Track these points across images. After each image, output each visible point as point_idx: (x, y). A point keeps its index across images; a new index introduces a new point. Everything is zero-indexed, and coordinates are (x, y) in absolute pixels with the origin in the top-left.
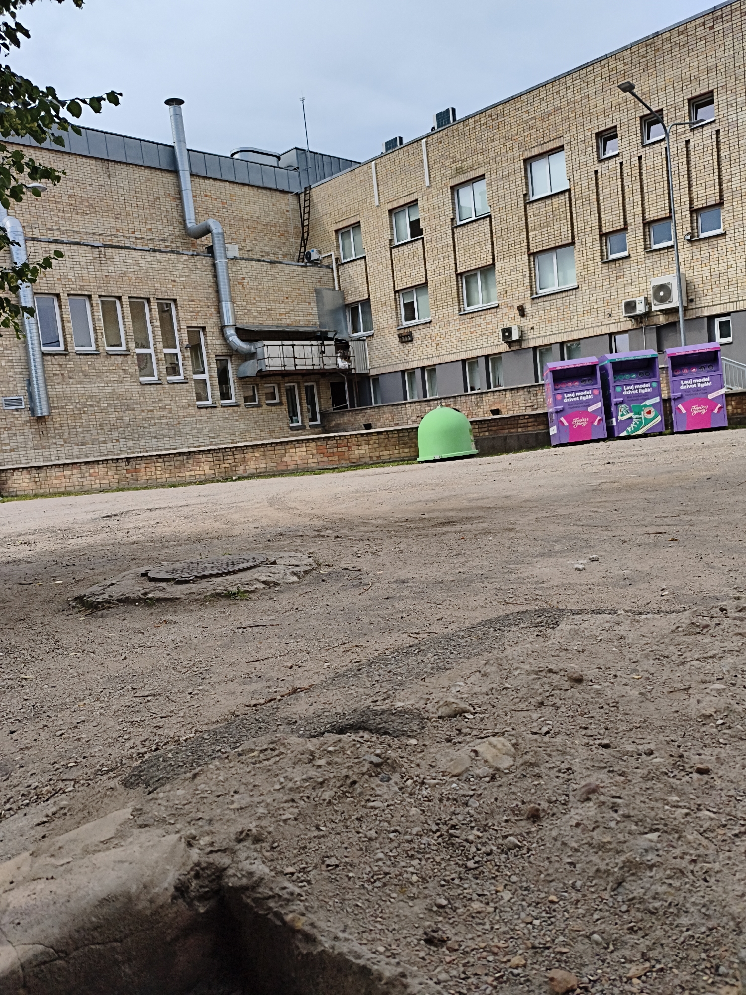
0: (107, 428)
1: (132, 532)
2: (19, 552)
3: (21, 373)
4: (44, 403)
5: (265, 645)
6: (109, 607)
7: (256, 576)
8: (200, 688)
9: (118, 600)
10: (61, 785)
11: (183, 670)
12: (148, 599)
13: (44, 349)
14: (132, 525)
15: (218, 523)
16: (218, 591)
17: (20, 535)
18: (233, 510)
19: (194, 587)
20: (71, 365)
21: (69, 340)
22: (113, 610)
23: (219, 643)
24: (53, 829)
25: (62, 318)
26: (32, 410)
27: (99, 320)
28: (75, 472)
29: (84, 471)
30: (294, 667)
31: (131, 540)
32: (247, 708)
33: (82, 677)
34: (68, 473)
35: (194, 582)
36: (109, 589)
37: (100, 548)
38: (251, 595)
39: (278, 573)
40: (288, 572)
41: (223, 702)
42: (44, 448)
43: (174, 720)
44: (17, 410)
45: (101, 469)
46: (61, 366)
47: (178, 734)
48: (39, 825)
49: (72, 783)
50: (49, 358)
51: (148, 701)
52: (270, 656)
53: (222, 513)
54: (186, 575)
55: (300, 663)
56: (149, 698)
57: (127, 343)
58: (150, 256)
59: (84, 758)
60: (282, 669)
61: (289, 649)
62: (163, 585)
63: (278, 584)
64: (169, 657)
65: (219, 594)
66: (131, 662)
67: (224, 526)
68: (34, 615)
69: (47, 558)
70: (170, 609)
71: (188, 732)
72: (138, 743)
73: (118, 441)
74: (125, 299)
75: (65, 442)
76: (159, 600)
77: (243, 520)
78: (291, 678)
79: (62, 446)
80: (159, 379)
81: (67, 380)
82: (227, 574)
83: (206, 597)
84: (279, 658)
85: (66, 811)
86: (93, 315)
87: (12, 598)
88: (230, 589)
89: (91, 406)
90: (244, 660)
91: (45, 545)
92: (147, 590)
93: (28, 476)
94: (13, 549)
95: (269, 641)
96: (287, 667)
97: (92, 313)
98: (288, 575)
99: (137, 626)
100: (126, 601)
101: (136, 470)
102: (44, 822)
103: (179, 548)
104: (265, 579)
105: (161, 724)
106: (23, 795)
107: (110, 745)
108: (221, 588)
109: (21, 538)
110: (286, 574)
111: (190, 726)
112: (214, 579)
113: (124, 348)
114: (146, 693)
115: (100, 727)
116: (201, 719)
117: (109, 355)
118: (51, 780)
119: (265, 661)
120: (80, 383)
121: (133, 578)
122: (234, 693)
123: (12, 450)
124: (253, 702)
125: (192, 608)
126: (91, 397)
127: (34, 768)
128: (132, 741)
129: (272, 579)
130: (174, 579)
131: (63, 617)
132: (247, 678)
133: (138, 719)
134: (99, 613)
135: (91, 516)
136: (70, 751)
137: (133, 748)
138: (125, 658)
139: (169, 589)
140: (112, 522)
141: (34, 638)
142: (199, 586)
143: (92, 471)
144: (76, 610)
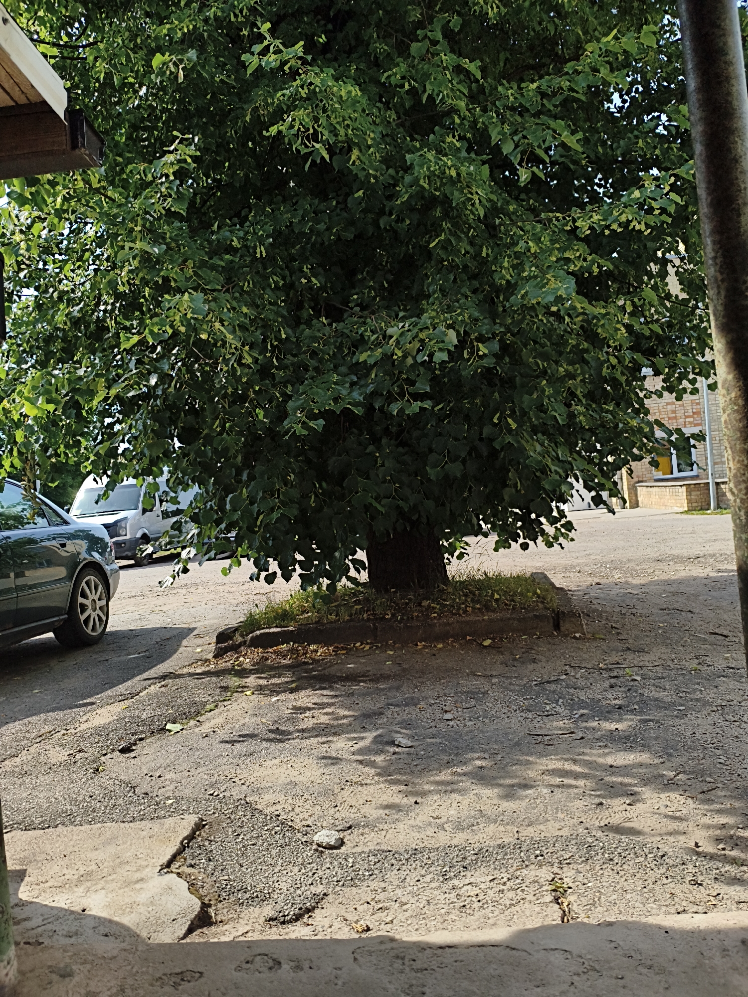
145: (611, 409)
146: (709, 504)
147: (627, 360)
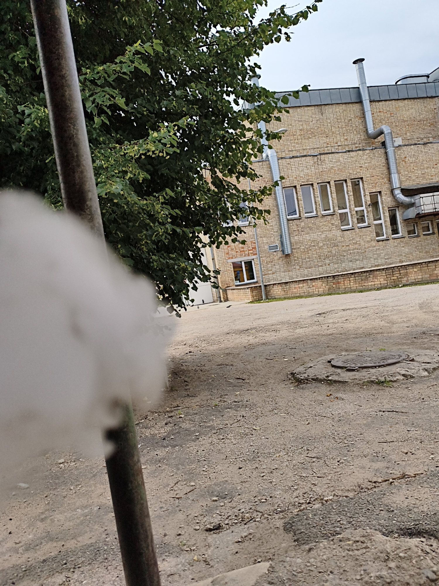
0: (322, 258)
1: (330, 326)
2: (270, 337)
3: (277, 232)
4: (289, 246)
5: (393, 430)
6: (307, 383)
7: (398, 370)
8: (345, 458)
9: (312, 379)
10: (255, 514)
11: (339, 441)
12: (329, 380)
13: (288, 217)
14: (331, 321)
15: (383, 322)
16: (371, 379)
17: (272, 325)
18: (395, 312)
19: (357, 375)
20: (303, 224)
21: (301, 210)
22: (309, 385)
23: (365, 422)
24: (243, 549)
25: (297, 199)
26: (283, 251)
27: (318, 197)
28: (304, 285)
29: (309, 284)
30: (409, 453)
31: (329, 332)
32: (369, 483)
33: (283, 434)
34: (301, 285)
35: (358, 371)
36: (308, 370)
37: (311, 337)
38: (394, 384)
39: (414, 369)
40: (421, 368)
41: (356, 473)
42: (289, 271)
43: (325, 481)
44: (275, 252)
45: (319, 283)
46: (297, 225)
47: (324, 494)
48: (237, 542)
49: (260, 514)
50: (291, 222)
51: (314, 462)
52: (395, 440)
53: (387, 314)
54: (353, 366)
55: (413, 452)
56: (314, 460)
57: (334, 207)
58: (346, 155)
59: (271, 497)
60: (400, 453)
61: (409, 436)
62: (339, 371)
63: (413, 377)
64: (333, 428)
65: (372, 381)
66: (311, 428)
67: (387, 324)
68: (269, 381)
69: (282, 342)
70: (342, 389)
71: (330, 493)
72: (301, 494)
73: (329, 265)
74: (332, 183)
75: (300, 268)
76: (335, 382)
77: (400, 320)
78: (404, 463)
79: (299, 269)
80: (353, 226)
81: (301, 233)
82: (379, 366)
83: (364, 382)
84: (400, 443)
85: (251, 537)
86: (314, 195)
87: (261, 367)
88: (380, 378)
89: (314, 246)
90: (377, 440)
91: (284, 333)
92: (329, 374)
93: (281, 288)
94: (268, 334)
95: (397, 426)
96: (403, 452)
97: (314, 194)
98: (421, 371)
99: (320, 398)
100: (316, 380)
101: (339, 283)
102: (239, 542)
103: (357, 340)
104: (403, 372)
105: (316, 482)
106: (236, 516)
107: (286, 491)
108: (374, 377)
109: (273, 327)
110: (419, 370)
111: (332, 489)
112: (371, 370)
113: (332, 211)
114: (314, 455)
115: (284, 475)
116: (340, 484)
117: (323, 216)
118: (251, 509)
119: (391, 444)
120: (308, 233)
121: (323, 363)
122: (364, 468)
123: (273, 273)
124: (375, 479)
125: (355, 389)
126: (314, 241)
127: (244, 498)
128: (298, 491)
129: (409, 373)
130: (346, 368)
131: (283, 386)
132: (376, 457)
133: (304, 475)
134: (301, 386)
135: (309, 314)
136: (265, 489)
137: (297, 497)
138: (308, 424)
139: (342, 375)
140: (321, 318)
141: (266, 399)
142: (360, 374)
143: (314, 284)
144: (291, 381)
145: (174, 256)
146: (262, 297)
147: (169, 231)
